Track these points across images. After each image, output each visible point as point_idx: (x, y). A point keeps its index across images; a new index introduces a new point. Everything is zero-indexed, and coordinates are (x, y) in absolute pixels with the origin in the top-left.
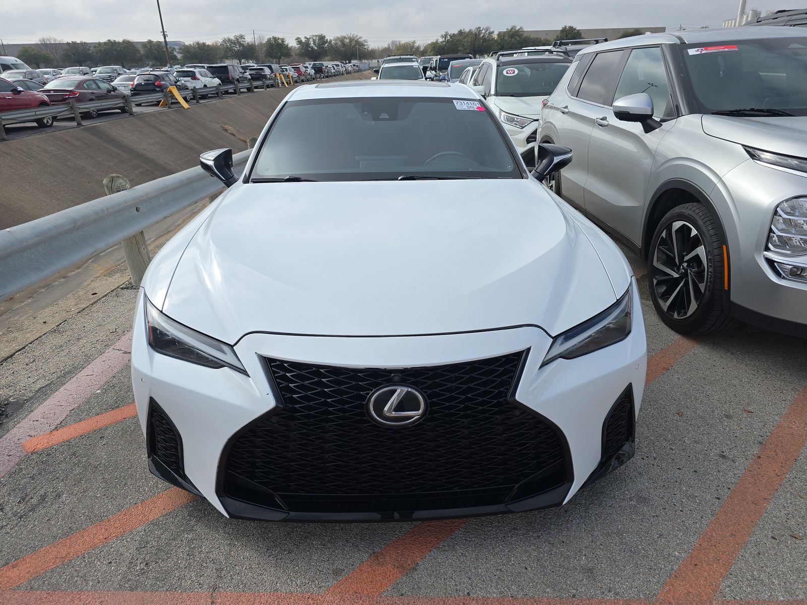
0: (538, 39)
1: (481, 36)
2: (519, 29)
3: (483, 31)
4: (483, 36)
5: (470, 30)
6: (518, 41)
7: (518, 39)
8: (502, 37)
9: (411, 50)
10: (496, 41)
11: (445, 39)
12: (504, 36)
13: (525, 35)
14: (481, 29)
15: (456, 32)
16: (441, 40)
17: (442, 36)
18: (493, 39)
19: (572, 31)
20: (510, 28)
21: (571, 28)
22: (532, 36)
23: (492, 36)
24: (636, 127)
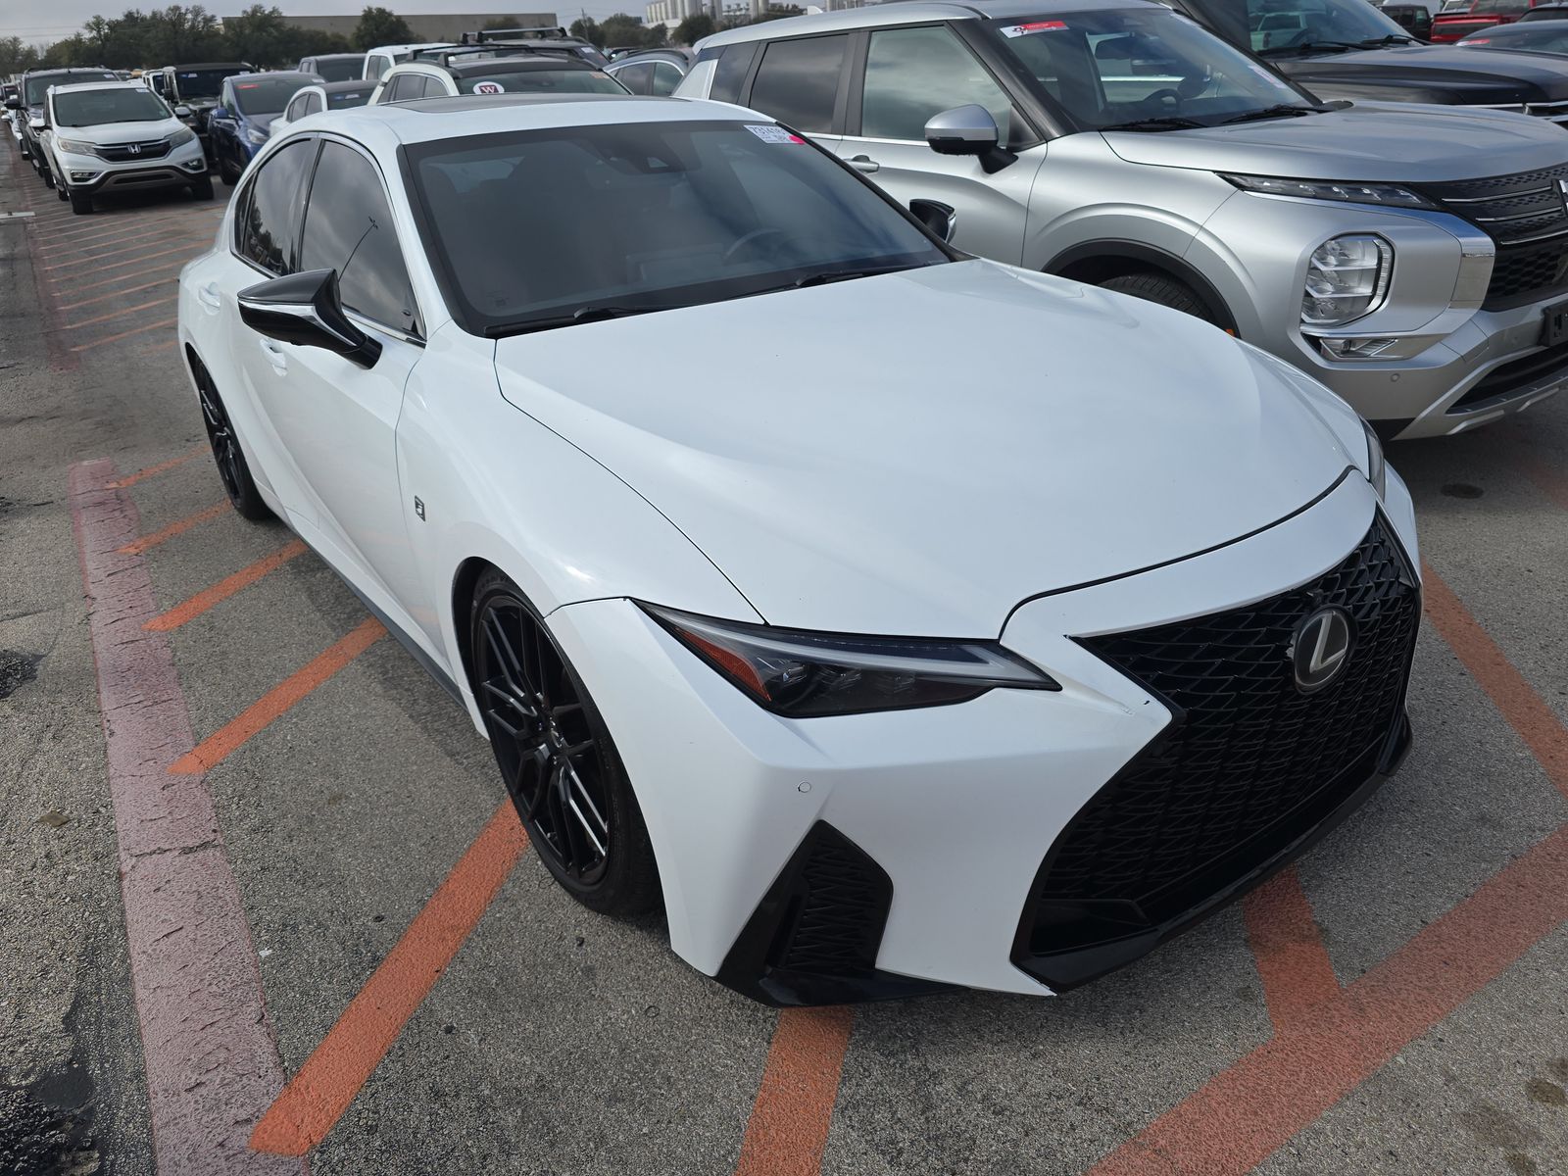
0: (318, 33)
1: (187, 26)
2: (272, 13)
3: (189, 16)
4: (193, 27)
5: (154, 14)
6: (275, 37)
7: (275, 34)
8: (238, 30)
9: (14, 58)
10: (225, 38)
11: (99, 32)
12: (241, 27)
13: (289, 25)
14: (183, 11)
15: (120, 17)
16: (87, 35)
17: (88, 25)
18: (217, 34)
19: (386, 19)
20: (249, 10)
21: (381, 11)
22: (305, 28)
23: (212, 27)
24: (966, 167)
